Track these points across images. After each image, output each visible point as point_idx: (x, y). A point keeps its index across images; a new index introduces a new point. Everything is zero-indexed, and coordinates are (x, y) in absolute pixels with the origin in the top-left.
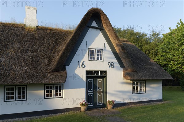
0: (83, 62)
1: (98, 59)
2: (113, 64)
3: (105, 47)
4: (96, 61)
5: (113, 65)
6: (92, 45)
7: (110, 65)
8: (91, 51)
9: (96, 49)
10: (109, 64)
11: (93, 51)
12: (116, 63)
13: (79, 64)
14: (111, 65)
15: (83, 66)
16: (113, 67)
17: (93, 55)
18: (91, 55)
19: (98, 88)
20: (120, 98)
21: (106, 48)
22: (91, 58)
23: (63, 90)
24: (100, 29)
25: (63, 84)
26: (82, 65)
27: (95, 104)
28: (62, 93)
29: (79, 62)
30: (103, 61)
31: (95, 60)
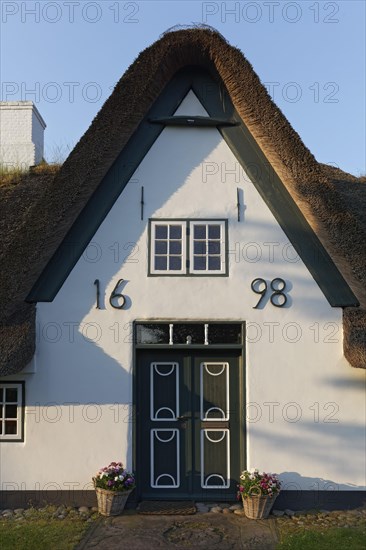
0: (121, 283)
1: (199, 264)
2: (280, 287)
3: (239, 205)
4: (188, 274)
5: (279, 293)
6: (169, 202)
7: (263, 293)
8: (161, 231)
9: (188, 221)
10: (262, 287)
11: (176, 231)
12: (301, 281)
13: (98, 293)
14: (273, 293)
15: (120, 301)
16: (281, 300)
17: (176, 248)
18: (160, 248)
19: (207, 405)
20: (325, 459)
21: (247, 214)
22: (160, 264)
23: (23, 406)
24: (219, 126)
25: (23, 383)
26: (115, 295)
27: (191, 480)
28: (18, 419)
29: (97, 282)
30: (227, 275)
31: (183, 270)
